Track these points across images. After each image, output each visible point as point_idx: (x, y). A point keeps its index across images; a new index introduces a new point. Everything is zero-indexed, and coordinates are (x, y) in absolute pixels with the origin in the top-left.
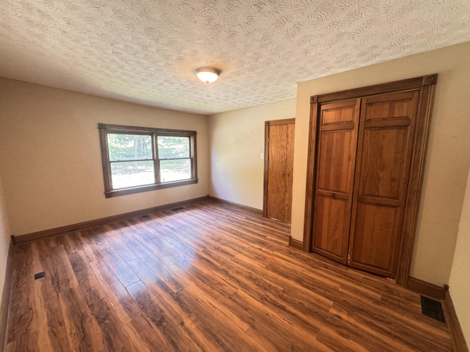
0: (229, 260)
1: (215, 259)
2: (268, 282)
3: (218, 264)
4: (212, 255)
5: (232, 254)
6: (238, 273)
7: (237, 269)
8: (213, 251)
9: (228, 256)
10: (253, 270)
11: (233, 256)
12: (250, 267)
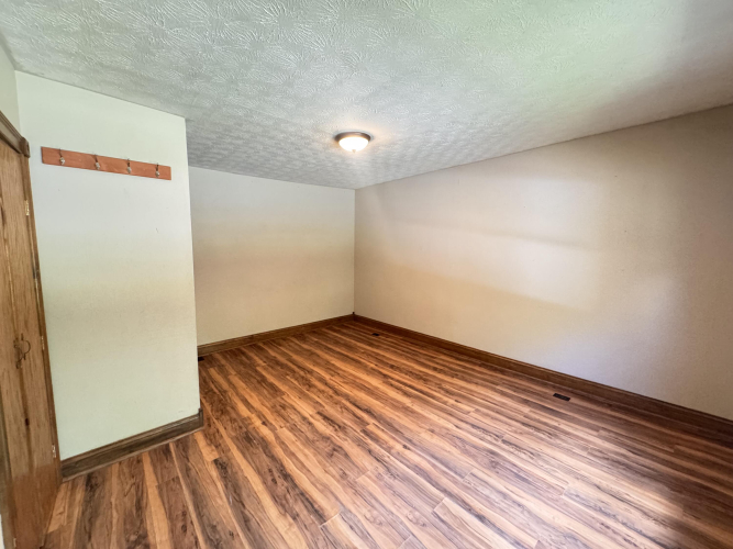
0: (327, 407)
1: (347, 409)
2: (296, 382)
3: (344, 401)
4: (351, 416)
5: (318, 417)
6: (322, 392)
7: (321, 395)
8: (349, 423)
9: (325, 413)
10: (302, 392)
11: (319, 413)
12: (303, 396)
